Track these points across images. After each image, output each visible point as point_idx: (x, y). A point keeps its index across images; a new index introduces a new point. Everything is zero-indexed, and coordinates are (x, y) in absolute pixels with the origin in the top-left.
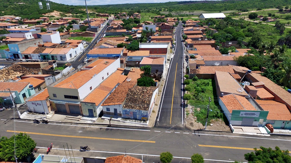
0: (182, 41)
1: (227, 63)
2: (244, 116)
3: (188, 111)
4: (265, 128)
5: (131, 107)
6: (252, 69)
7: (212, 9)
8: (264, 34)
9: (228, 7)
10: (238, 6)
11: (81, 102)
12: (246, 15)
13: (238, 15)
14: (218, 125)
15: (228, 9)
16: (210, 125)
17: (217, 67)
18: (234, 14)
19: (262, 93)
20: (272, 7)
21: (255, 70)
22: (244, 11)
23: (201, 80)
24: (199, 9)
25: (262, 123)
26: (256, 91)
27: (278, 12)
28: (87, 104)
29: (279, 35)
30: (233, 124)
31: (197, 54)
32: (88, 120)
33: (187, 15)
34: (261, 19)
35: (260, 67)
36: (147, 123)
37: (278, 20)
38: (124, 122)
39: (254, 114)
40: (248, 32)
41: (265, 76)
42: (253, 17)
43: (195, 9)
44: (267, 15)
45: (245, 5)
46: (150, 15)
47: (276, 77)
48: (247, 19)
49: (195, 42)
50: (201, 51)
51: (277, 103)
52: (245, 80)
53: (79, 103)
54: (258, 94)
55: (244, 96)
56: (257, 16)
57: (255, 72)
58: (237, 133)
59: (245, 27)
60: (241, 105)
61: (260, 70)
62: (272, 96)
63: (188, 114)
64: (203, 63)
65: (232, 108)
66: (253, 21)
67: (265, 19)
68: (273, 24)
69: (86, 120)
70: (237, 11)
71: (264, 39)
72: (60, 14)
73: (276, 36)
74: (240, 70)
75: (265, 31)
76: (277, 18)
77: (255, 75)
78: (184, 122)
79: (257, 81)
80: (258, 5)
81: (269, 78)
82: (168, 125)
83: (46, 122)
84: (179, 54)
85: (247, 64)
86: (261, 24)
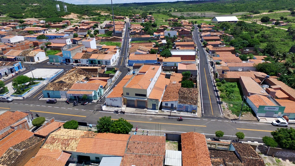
0: (202, 47)
1: (247, 68)
2: (267, 110)
3: (224, 106)
4: (282, 118)
5: (184, 102)
6: (269, 74)
7: (223, 10)
8: (277, 39)
9: (238, 8)
10: (249, 7)
11: (148, 99)
12: (258, 17)
13: (250, 18)
14: (248, 116)
15: (239, 10)
16: (242, 116)
17: (241, 72)
18: (246, 17)
19: (279, 94)
20: (283, 9)
21: (272, 75)
22: (256, 13)
23: (228, 83)
24: (210, 10)
25: (280, 115)
26: (275, 92)
27: (290, 15)
28: (152, 100)
29: (292, 41)
30: (259, 116)
31: (221, 61)
32: (152, 112)
33: (199, 17)
34: (274, 23)
35: (276, 73)
36: (197, 114)
37: (290, 23)
38: (179, 113)
39: (275, 109)
40: (262, 37)
41: (280, 80)
42: (265, 20)
43: (205, 10)
44: (279, 19)
45: (256, 6)
46: (162, 17)
47: (290, 82)
48: (259, 23)
49: (216, 49)
50: (224, 57)
51: (291, 101)
52: (264, 83)
53: (146, 99)
54: (276, 95)
55: (266, 96)
56: (269, 19)
57: (272, 77)
58: (262, 121)
59: (259, 32)
60: (264, 102)
61: (276, 76)
62: (287, 96)
63: (224, 108)
64: (227, 69)
65: (258, 104)
66: (266, 25)
67: (277, 24)
68: (285, 28)
69: (151, 112)
70: (249, 12)
71: (277, 45)
72: (78, 16)
73: (288, 42)
74: (260, 75)
75: (278, 37)
76: (289, 21)
77: (272, 79)
78: (222, 114)
79: (275, 85)
80: (269, 7)
81: (284, 82)
82: (212, 116)
83: (124, 113)
84: (203, 60)
85: (265, 70)
86: (274, 29)
